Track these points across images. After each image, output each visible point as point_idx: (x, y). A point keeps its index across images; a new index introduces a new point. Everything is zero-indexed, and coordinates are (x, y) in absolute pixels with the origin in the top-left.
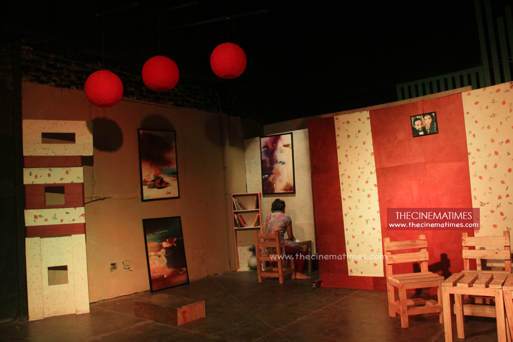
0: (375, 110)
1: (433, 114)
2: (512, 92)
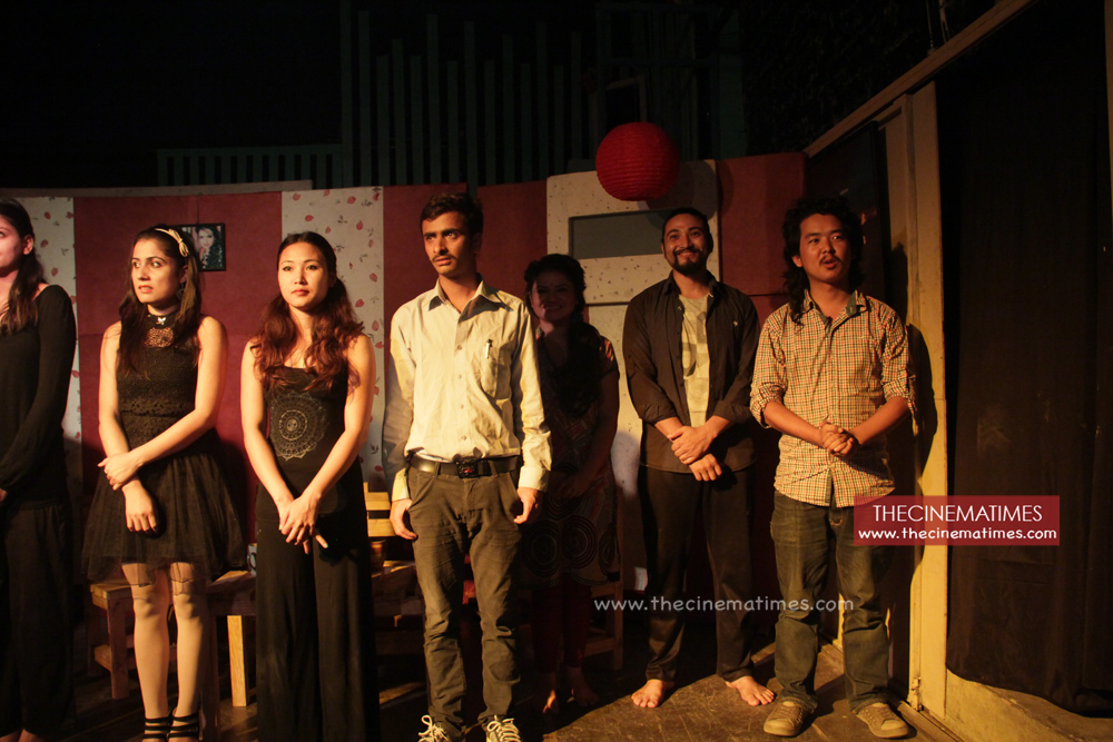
0: (89, 201)
1: (219, 228)
2: (379, 206)
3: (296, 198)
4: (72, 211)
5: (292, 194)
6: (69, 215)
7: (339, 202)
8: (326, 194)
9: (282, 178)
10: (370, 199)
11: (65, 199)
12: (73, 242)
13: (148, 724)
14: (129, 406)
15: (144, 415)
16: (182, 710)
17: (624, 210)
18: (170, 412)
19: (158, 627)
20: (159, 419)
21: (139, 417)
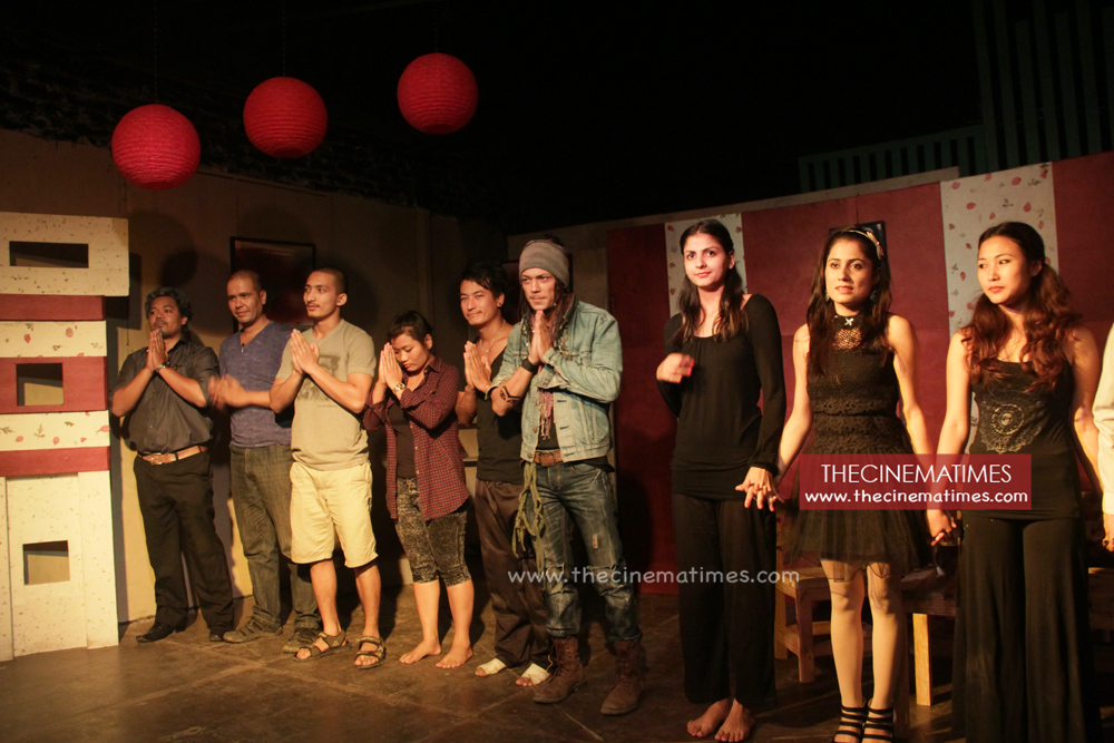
0: (754, 213)
1: (879, 226)
2: (1048, 185)
3: (956, 186)
4: (740, 226)
5: (951, 183)
7: (1002, 185)
8: (988, 179)
9: (939, 166)
10: (1038, 178)
11: (734, 215)
12: (743, 254)
13: (844, 712)
14: (821, 407)
15: (838, 415)
16: (877, 702)
18: (861, 410)
19: (853, 621)
20: (852, 418)
21: (832, 418)
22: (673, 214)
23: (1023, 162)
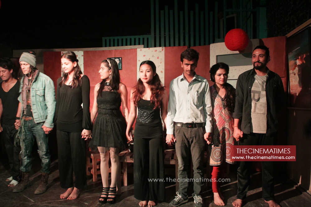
0: (87, 51)
1: (120, 59)
2: (163, 52)
3: (141, 50)
4: (83, 55)
5: (140, 49)
6: (82, 56)
7: (152, 51)
8: (149, 49)
10: (161, 51)
11: (81, 51)
12: (83, 63)
13: (104, 189)
14: (100, 106)
15: (104, 109)
16: (112, 186)
17: (232, 53)
18: (110, 108)
19: (106, 164)
20: (107, 110)
21: (102, 110)
22: (65, 49)
23: (160, 46)
